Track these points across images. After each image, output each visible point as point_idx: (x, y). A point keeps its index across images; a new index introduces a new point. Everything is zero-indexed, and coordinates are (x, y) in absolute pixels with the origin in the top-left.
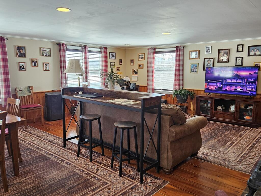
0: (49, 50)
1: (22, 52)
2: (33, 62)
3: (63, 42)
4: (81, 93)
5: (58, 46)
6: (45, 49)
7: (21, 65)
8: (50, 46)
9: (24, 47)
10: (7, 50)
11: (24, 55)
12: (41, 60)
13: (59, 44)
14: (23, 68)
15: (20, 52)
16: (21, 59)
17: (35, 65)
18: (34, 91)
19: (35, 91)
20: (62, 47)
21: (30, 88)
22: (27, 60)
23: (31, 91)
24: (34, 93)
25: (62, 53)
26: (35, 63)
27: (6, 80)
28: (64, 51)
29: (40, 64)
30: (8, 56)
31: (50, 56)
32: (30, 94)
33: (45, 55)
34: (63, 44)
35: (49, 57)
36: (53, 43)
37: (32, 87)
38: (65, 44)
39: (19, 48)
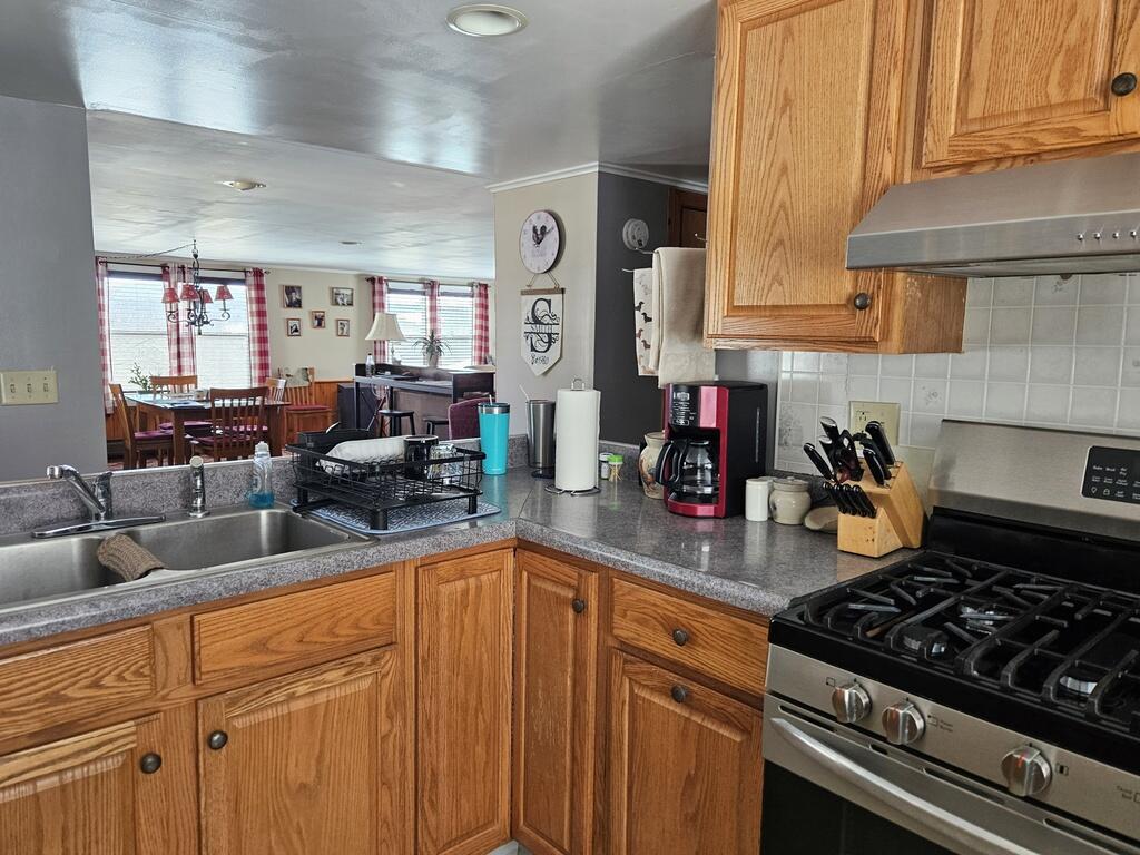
0: (349, 292)
1: (295, 297)
2: (316, 318)
3: (381, 275)
4: (388, 373)
5: (369, 283)
6: (342, 291)
7: (291, 323)
8: (352, 284)
9: (299, 288)
10: (266, 294)
11: (297, 304)
12: (333, 314)
13: (372, 280)
14: (296, 330)
15: (290, 299)
16: (293, 313)
17: (319, 325)
18: (317, 380)
19: (319, 378)
20: (377, 286)
21: (307, 372)
22: (303, 315)
23: (310, 377)
24: (316, 383)
25: (377, 299)
26: (320, 321)
27: (263, 353)
28: (381, 293)
29: (330, 322)
30: (267, 307)
31: (351, 304)
32: (307, 384)
33: (340, 302)
34: (380, 280)
35: (350, 308)
36: (359, 276)
37: (312, 371)
38: (385, 278)
39: (289, 290)
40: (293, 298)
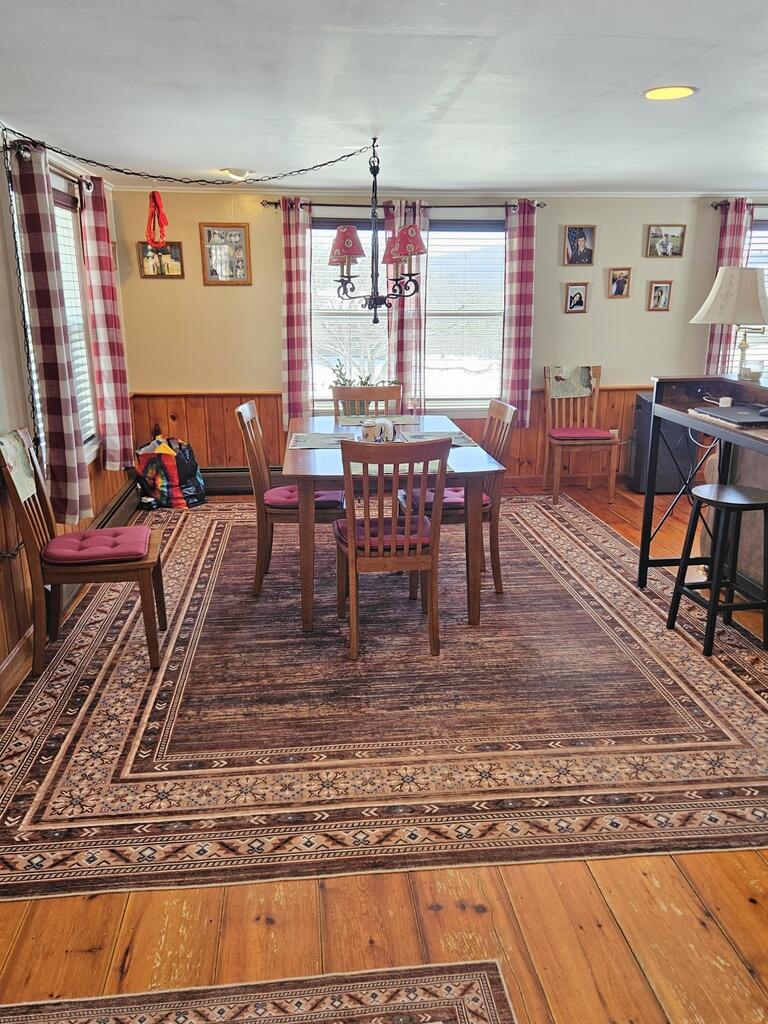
0: (677, 232)
1: (583, 244)
2: (614, 280)
3: (741, 195)
4: (725, 402)
5: (714, 217)
6: (664, 230)
7: (573, 290)
8: (686, 216)
9: (592, 229)
10: (536, 242)
11: (587, 258)
12: (645, 271)
13: (723, 206)
14: (580, 303)
15: (575, 248)
16: (578, 273)
17: (619, 292)
18: (604, 384)
19: (607, 382)
20: (731, 216)
21: (589, 373)
22: (593, 276)
23: (593, 382)
24: (601, 391)
25: (728, 242)
26: (620, 285)
27: (522, 343)
28: (738, 230)
29: (638, 288)
30: (536, 266)
31: (678, 253)
32: (586, 392)
33: (660, 250)
34: (739, 205)
35: (676, 260)
36: (700, 201)
37: (598, 370)
38: (748, 201)
39: (576, 233)
40: (579, 245)
